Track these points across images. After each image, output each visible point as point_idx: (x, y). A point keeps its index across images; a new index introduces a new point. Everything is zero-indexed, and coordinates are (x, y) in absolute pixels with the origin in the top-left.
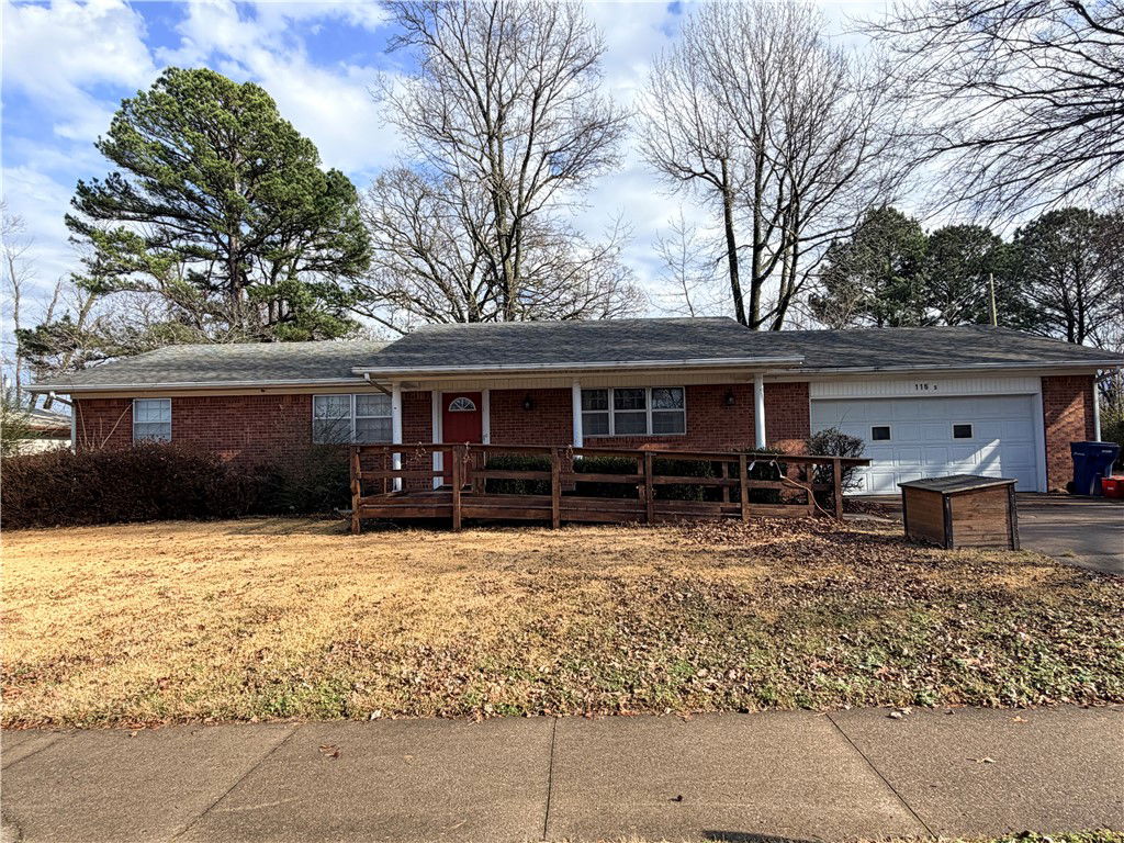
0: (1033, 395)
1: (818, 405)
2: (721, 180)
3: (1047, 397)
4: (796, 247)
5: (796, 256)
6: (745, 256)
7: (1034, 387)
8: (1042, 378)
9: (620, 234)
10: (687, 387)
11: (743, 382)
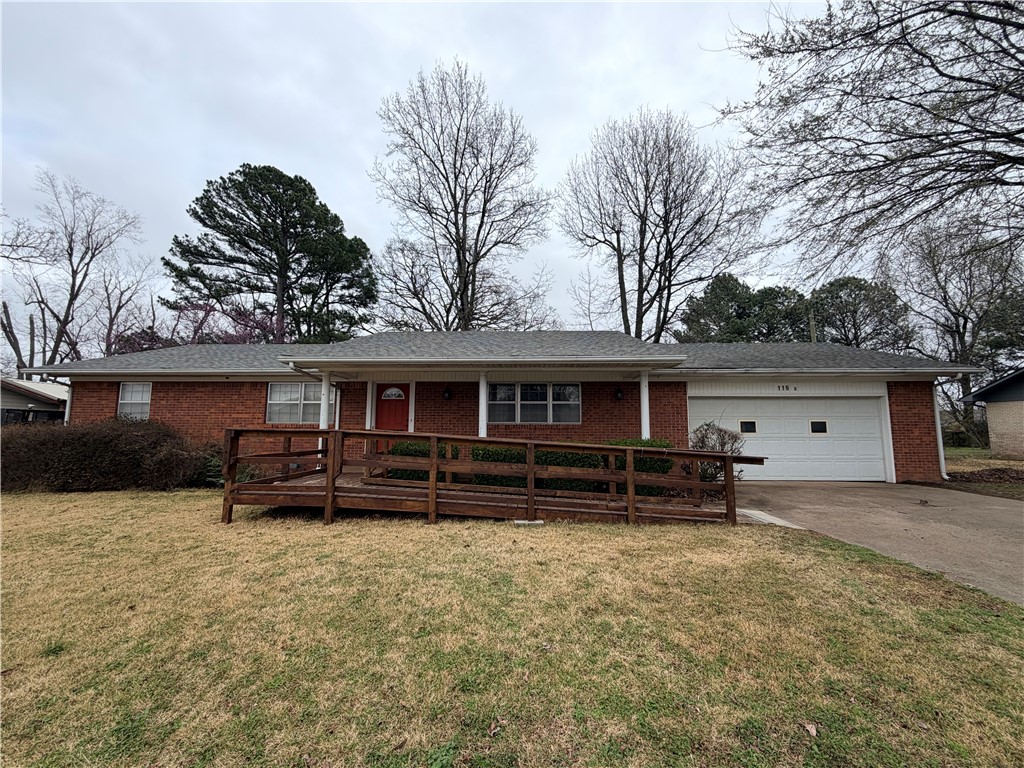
0: (879, 397)
1: (694, 401)
2: (616, 245)
3: (893, 399)
4: (669, 290)
5: (669, 294)
6: (632, 299)
7: (883, 391)
8: (888, 383)
9: (544, 279)
10: (582, 383)
11: (630, 380)
